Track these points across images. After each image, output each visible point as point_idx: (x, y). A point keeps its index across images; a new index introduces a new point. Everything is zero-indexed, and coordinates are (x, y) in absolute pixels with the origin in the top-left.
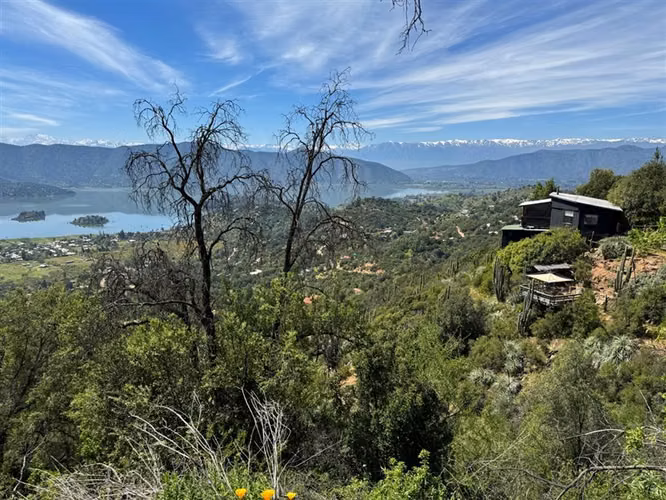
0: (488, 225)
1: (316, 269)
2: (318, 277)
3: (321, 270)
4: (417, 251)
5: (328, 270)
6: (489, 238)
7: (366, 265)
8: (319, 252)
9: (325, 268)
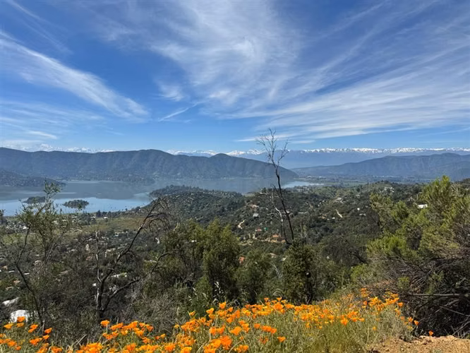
0: (358, 209)
2: (240, 244)
3: (242, 240)
4: (310, 227)
5: (247, 239)
6: (360, 218)
7: (274, 236)
8: (239, 226)
9: (244, 238)
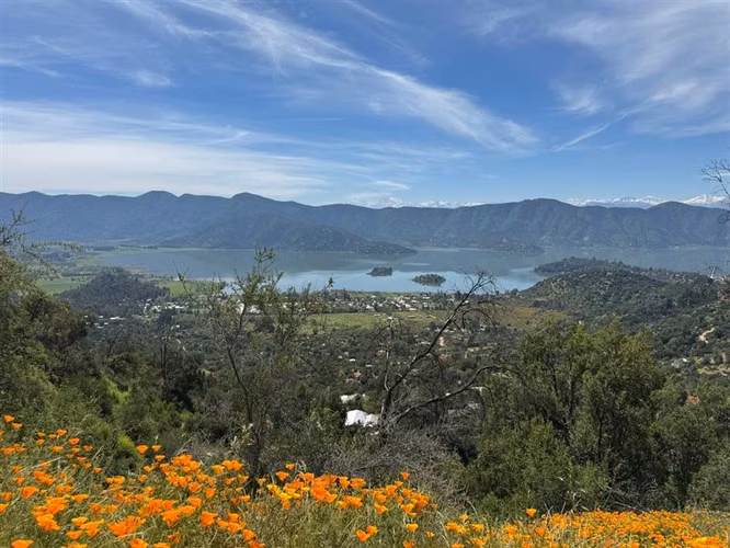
1: (698, 361)
2: (701, 371)
3: (707, 363)
5: (717, 364)
9: (712, 361)
